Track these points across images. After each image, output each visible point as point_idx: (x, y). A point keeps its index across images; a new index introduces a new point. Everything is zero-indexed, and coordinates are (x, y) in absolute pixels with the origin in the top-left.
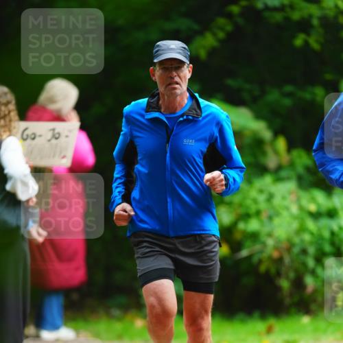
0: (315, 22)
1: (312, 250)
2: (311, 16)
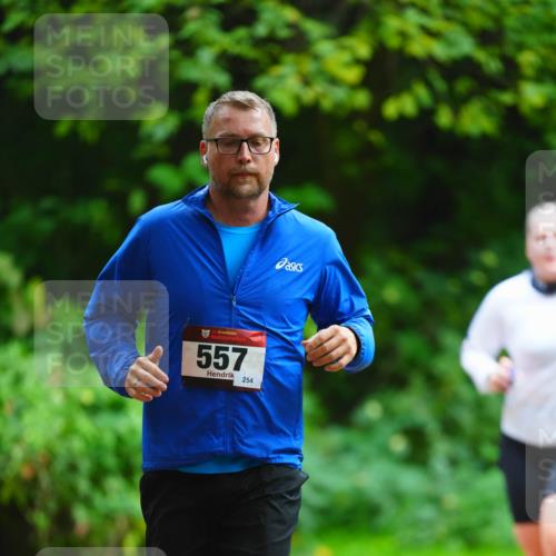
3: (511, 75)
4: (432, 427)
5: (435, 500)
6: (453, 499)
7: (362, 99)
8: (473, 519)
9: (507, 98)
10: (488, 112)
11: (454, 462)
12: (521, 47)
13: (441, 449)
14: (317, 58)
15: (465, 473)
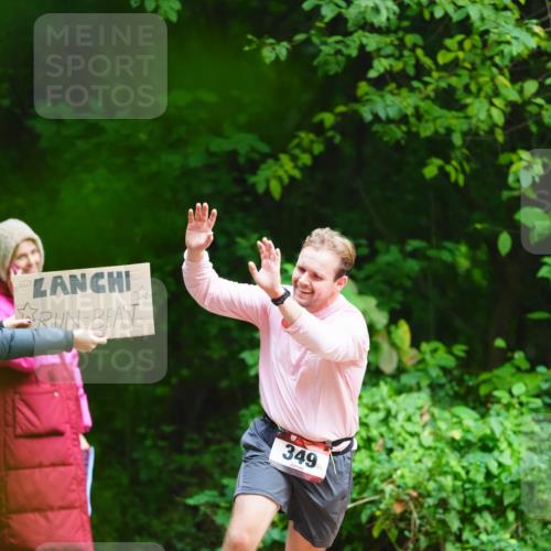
0: (457, 139)
1: (455, 503)
2: (449, 131)
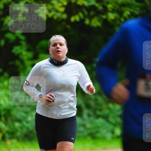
3: (105, 10)
4: (83, 106)
5: (84, 126)
6: (88, 125)
7: (65, 16)
8: (94, 131)
9: (104, 17)
10: (99, 20)
11: (89, 115)
12: (108, 3)
13: (86, 112)
14: (52, 5)
15: (92, 118)
